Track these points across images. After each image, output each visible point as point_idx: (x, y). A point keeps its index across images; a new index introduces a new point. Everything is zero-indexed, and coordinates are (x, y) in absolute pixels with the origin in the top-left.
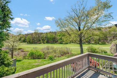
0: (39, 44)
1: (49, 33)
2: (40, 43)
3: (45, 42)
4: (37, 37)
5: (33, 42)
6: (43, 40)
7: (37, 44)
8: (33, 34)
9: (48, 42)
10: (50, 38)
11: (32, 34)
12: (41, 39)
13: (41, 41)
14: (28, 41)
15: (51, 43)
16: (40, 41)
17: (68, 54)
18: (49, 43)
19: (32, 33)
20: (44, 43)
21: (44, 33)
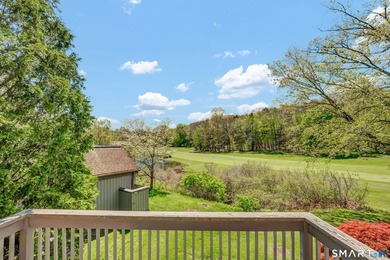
0: (225, 152)
1: (259, 113)
2: (229, 151)
3: (246, 147)
4: (222, 130)
5: (208, 146)
6: (240, 141)
7: (220, 152)
8: (210, 122)
9: (255, 148)
10: (265, 133)
11: (205, 123)
12: (231, 138)
13: (233, 145)
14: (196, 142)
15: (269, 152)
16: (228, 143)
17: (344, 204)
18: (260, 152)
19: (207, 120)
20: (242, 151)
21: (242, 117)
